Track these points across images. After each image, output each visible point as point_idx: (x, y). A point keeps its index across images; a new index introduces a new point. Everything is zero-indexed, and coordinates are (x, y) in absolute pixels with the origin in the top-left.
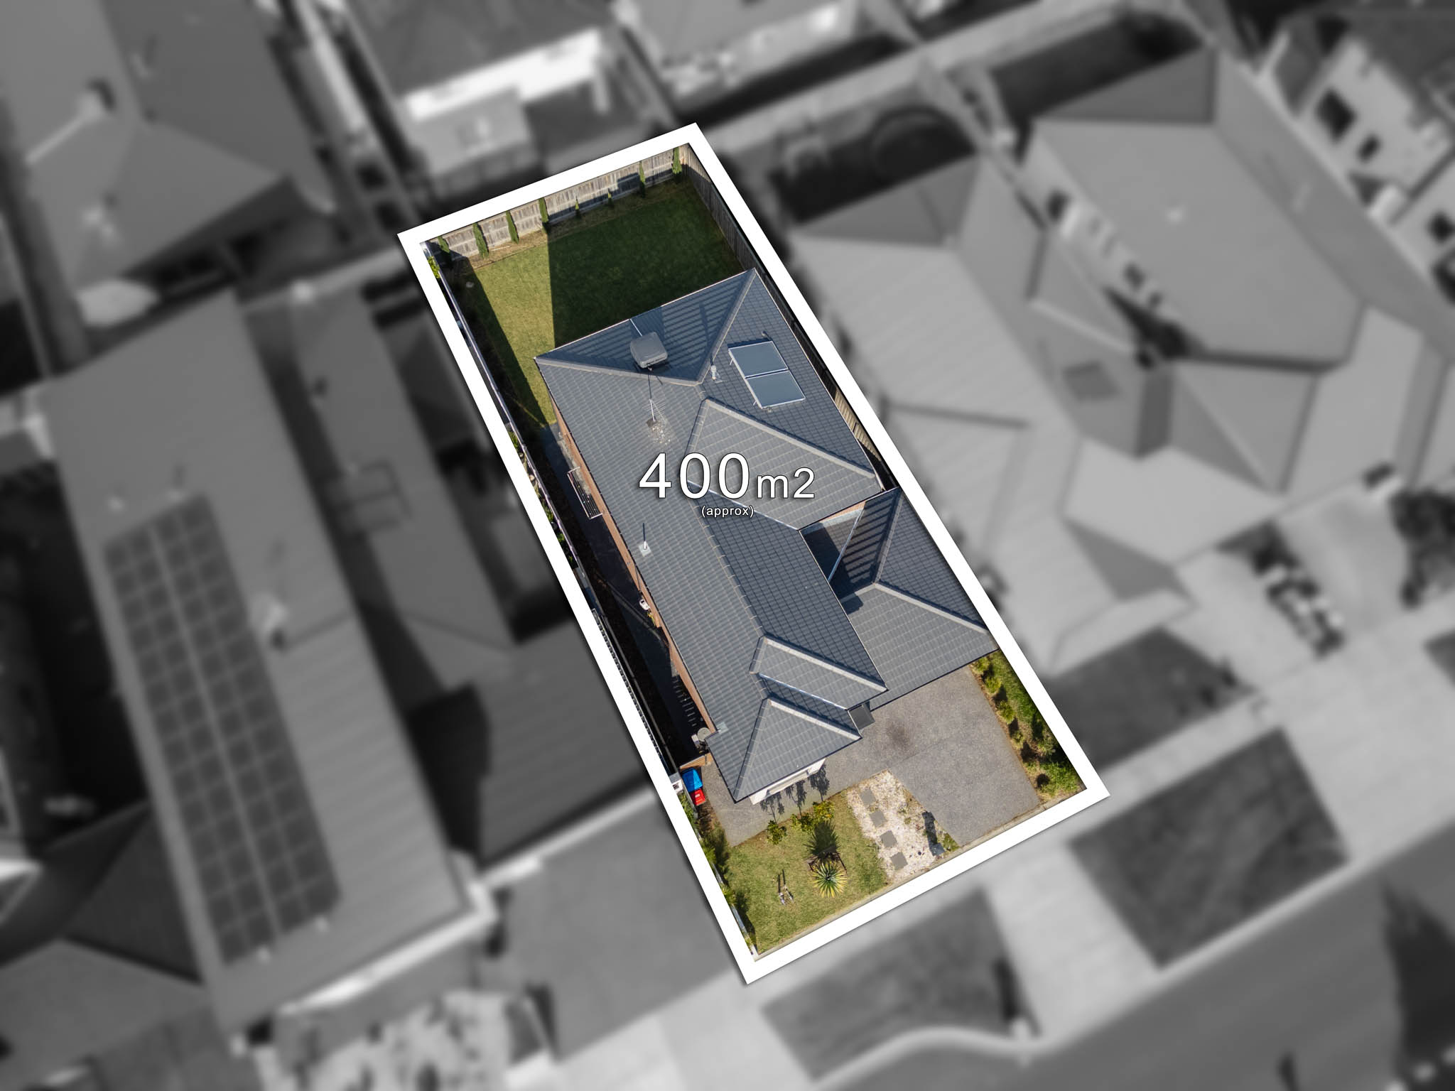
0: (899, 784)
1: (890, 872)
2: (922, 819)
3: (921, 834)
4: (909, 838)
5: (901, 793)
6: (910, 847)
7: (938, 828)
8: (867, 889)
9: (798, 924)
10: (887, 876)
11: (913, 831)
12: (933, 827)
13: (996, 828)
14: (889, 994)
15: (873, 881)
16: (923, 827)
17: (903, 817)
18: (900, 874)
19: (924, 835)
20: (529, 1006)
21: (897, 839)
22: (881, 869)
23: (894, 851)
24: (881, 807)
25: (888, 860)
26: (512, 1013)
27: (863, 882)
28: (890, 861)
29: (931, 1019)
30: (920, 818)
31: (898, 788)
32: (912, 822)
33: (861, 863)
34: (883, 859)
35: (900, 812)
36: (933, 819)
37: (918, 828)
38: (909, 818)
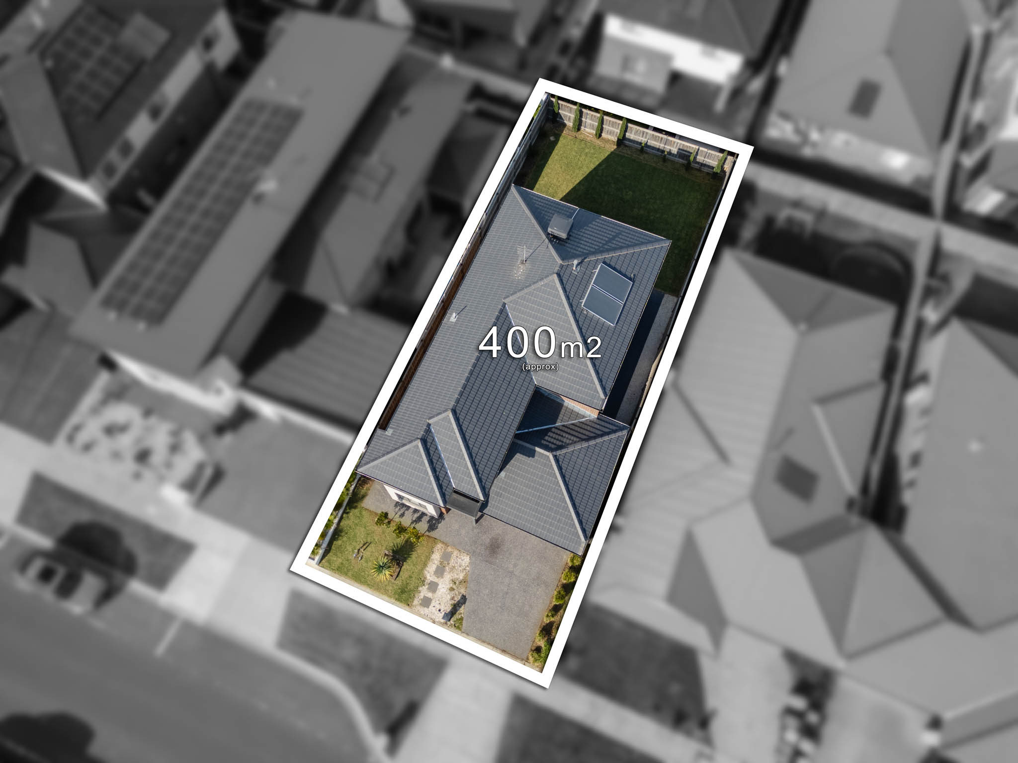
0: (468, 568)
1: (416, 602)
2: (459, 597)
3: (451, 603)
4: (443, 598)
5: (464, 573)
6: (439, 602)
7: (462, 610)
8: (397, 596)
9: (350, 574)
10: (413, 602)
11: (449, 597)
12: (460, 607)
13: (489, 644)
14: (349, 652)
15: (404, 596)
16: (455, 601)
17: (451, 585)
18: (419, 608)
19: (452, 605)
20: (208, 472)
21: (438, 591)
22: (414, 595)
23: (429, 595)
24: (447, 568)
25: (422, 595)
26: (200, 467)
27: (399, 591)
28: (422, 597)
29: (355, 687)
30: (459, 595)
31: (465, 569)
32: (453, 592)
33: (408, 582)
34: (420, 592)
35: (453, 581)
36: (464, 603)
37: (453, 599)
38: (454, 589)
